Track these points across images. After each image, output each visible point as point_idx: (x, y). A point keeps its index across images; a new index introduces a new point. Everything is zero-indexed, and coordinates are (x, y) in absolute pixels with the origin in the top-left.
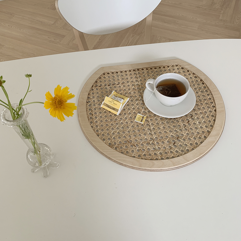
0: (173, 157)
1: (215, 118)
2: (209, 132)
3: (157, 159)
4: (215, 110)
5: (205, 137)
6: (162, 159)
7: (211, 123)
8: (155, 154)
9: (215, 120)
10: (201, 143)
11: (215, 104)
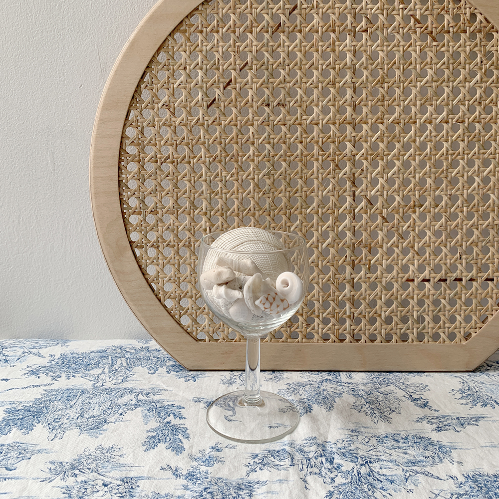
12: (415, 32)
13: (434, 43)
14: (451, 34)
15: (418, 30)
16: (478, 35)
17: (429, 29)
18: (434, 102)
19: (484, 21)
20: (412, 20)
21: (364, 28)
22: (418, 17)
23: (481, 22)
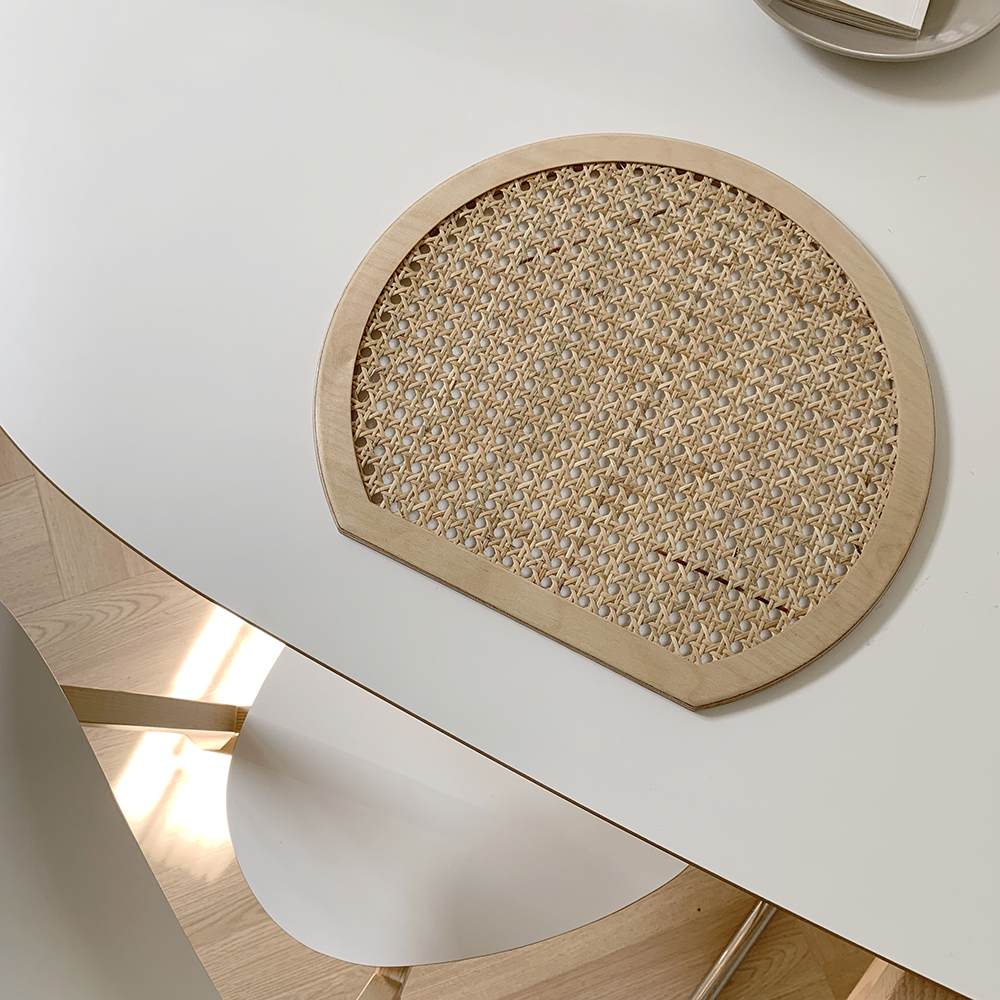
1: (460, 210)
2: (524, 181)
4: (434, 232)
5: (551, 173)
6: (735, 190)
7: (489, 201)
8: (743, 215)
9: (471, 204)
10: (577, 167)
11: (410, 253)
12: (783, 291)
13: (800, 310)
14: (823, 309)
15: (787, 290)
16: (854, 324)
17: (801, 293)
18: (775, 369)
19: (865, 312)
20: (785, 277)
21: (729, 261)
22: (793, 277)
23: (861, 312)
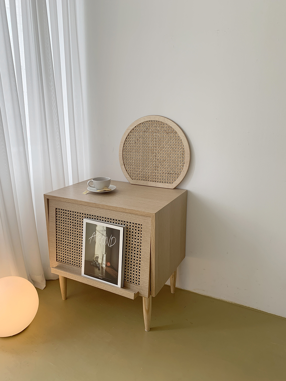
0: (149, 121)
1: (126, 139)
2: (131, 132)
3: (157, 121)
4: (124, 144)
5: (133, 129)
6: (154, 121)
7: (128, 137)
8: (156, 124)
10: (136, 127)
14: (170, 133)
15: (165, 132)
18: (167, 144)
21: (157, 132)
